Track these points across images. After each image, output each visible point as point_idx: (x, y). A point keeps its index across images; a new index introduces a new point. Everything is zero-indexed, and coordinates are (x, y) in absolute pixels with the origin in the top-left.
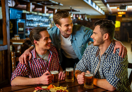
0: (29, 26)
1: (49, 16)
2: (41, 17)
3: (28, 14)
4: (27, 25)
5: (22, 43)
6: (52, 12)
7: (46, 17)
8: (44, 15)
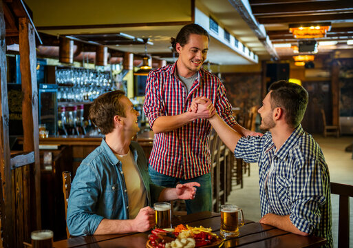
0: (63, 100)
1: (112, 71)
2: (92, 75)
3: (59, 68)
4: (59, 97)
5: (55, 147)
6: (121, 59)
7: (104, 73)
8: (99, 68)
